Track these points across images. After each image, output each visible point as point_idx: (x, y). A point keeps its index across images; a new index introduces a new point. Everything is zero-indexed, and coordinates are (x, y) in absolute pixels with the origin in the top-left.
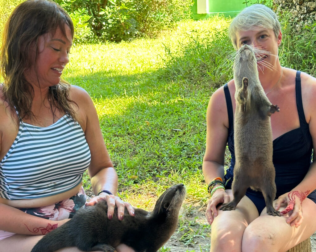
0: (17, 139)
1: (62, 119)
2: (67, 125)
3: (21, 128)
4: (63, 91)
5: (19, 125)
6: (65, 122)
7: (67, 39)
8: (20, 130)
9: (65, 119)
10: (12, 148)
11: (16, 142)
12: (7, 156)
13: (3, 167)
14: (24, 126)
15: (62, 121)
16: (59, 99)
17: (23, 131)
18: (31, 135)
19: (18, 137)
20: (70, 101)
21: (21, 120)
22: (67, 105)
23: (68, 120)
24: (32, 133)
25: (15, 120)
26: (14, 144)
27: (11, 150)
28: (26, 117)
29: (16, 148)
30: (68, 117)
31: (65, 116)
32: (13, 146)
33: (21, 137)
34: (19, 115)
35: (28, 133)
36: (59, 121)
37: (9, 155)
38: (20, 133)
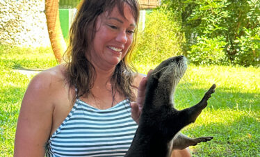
0: (69, 116)
1: (121, 103)
2: (125, 111)
3: (76, 105)
4: (127, 77)
5: (74, 101)
6: (123, 107)
7: (125, 18)
8: (74, 107)
9: (124, 104)
10: (63, 125)
11: (68, 118)
12: (57, 131)
13: (53, 143)
14: (79, 104)
15: (120, 106)
16: (122, 83)
17: (77, 109)
18: (85, 114)
19: (70, 114)
20: (134, 87)
21: (78, 98)
22: (129, 90)
23: (127, 105)
24: (86, 112)
25: (71, 96)
26: (66, 121)
27: (62, 127)
28: (84, 95)
29: (67, 124)
30: (127, 103)
31: (125, 101)
32: (64, 122)
33: (74, 114)
34: (78, 92)
35: (82, 112)
36: (118, 105)
37: (59, 131)
38: (73, 110)
